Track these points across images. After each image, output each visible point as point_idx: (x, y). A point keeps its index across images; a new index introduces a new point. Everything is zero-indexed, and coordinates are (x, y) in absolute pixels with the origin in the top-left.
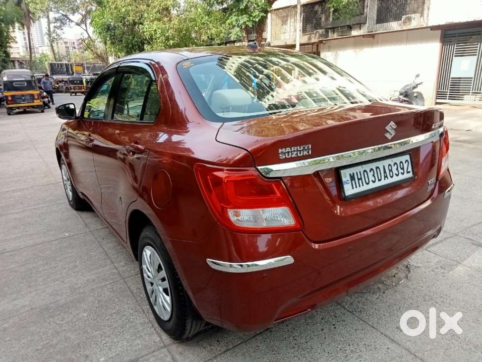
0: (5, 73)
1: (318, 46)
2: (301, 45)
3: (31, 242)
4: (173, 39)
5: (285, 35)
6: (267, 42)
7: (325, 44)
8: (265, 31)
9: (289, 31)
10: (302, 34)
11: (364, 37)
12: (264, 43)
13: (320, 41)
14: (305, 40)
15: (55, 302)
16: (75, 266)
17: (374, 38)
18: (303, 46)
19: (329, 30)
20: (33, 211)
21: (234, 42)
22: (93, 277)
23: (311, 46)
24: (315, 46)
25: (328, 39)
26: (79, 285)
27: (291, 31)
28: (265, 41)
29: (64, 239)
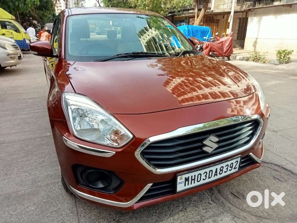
0: (46, 25)
1: (247, 13)
2: (235, 12)
3: (23, 137)
4: (148, 6)
5: (224, 5)
6: (211, 10)
7: (253, 11)
8: (210, 3)
9: (227, 3)
10: (236, 4)
11: (283, 7)
12: (209, 11)
13: (249, 9)
14: (238, 8)
15: (17, 192)
16: (44, 161)
17: (291, 7)
18: (236, 13)
19: (256, 2)
20: (34, 114)
21: (189, 10)
22: (52, 173)
23: (242, 13)
24: (245, 14)
25: (255, 8)
26: (40, 179)
27: (229, 3)
28: (210, 10)
29: (45, 138)
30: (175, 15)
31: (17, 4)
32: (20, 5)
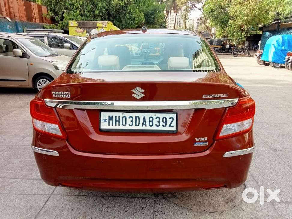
30: (280, 23)
31: (128, 22)
32: (131, 23)
